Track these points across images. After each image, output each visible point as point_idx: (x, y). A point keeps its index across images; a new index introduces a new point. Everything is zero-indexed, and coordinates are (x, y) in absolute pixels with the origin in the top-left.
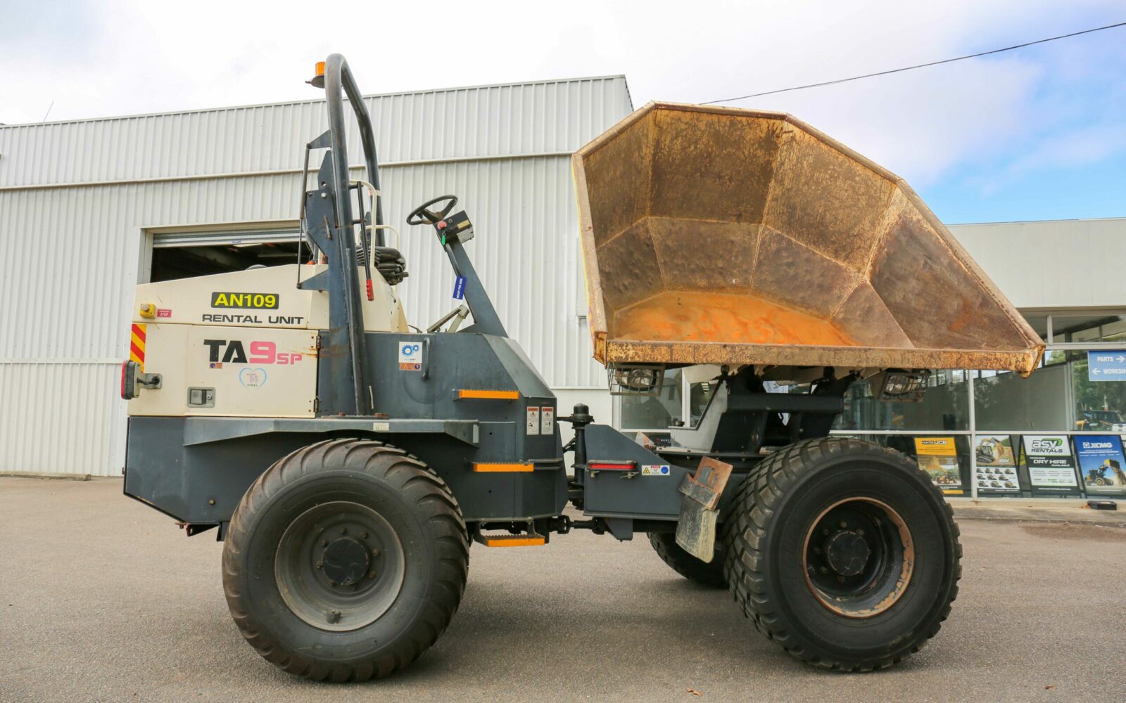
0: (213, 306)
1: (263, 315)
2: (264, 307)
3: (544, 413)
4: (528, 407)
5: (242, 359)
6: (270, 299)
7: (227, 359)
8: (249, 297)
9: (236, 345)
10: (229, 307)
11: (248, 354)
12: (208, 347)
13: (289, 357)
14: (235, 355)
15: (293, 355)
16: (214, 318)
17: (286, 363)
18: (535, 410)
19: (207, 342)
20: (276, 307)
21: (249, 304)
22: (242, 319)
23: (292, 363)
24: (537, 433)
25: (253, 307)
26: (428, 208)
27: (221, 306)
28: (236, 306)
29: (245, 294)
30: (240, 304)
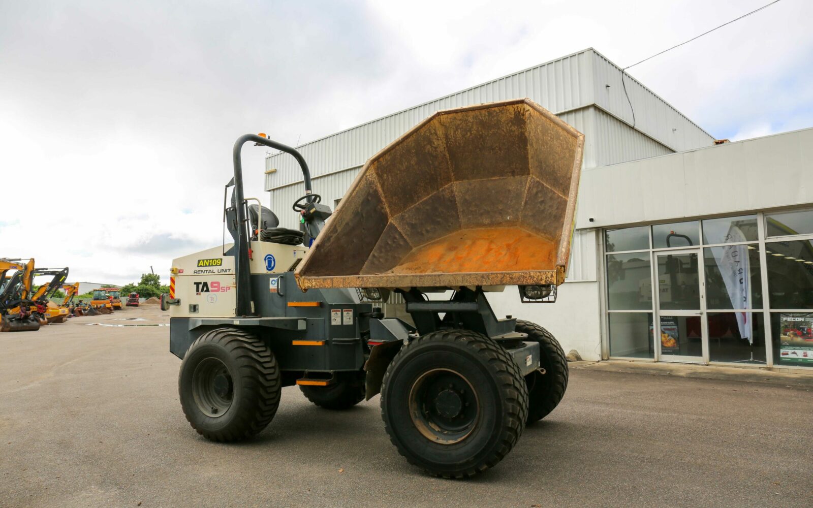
0: (198, 266)
1: (215, 269)
2: (216, 265)
3: (345, 313)
4: (332, 310)
5: (208, 290)
6: (219, 261)
7: (202, 291)
8: (211, 261)
9: (205, 284)
10: (204, 266)
11: (210, 289)
12: (196, 285)
13: (225, 288)
14: (205, 289)
15: (227, 287)
16: (198, 272)
17: (224, 291)
18: (339, 311)
19: (195, 283)
20: (221, 265)
21: (211, 264)
22: (208, 271)
23: (226, 291)
24: (340, 323)
25: (212, 265)
26: (299, 203)
27: (201, 266)
28: (206, 266)
29: (210, 260)
30: (208, 264)
